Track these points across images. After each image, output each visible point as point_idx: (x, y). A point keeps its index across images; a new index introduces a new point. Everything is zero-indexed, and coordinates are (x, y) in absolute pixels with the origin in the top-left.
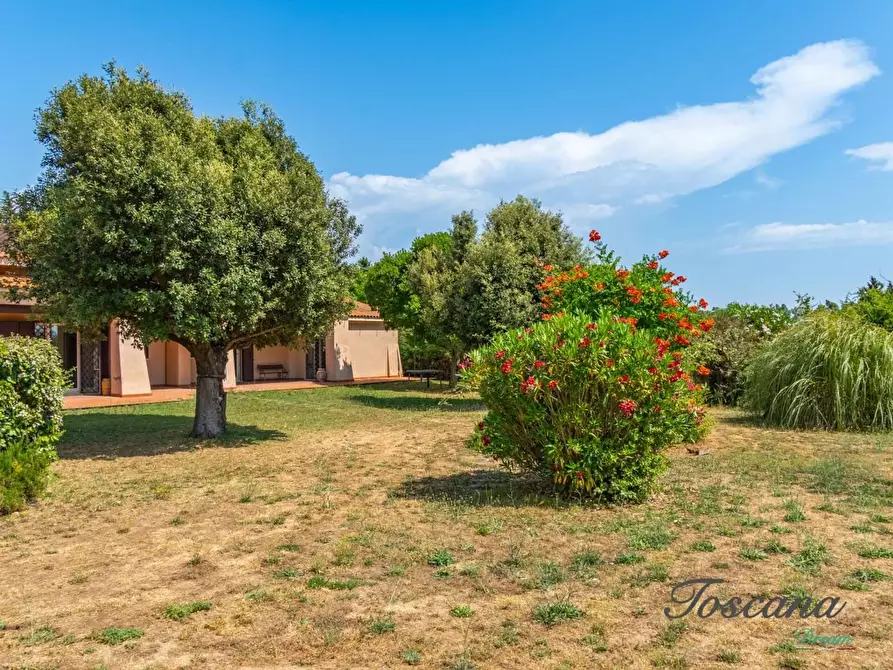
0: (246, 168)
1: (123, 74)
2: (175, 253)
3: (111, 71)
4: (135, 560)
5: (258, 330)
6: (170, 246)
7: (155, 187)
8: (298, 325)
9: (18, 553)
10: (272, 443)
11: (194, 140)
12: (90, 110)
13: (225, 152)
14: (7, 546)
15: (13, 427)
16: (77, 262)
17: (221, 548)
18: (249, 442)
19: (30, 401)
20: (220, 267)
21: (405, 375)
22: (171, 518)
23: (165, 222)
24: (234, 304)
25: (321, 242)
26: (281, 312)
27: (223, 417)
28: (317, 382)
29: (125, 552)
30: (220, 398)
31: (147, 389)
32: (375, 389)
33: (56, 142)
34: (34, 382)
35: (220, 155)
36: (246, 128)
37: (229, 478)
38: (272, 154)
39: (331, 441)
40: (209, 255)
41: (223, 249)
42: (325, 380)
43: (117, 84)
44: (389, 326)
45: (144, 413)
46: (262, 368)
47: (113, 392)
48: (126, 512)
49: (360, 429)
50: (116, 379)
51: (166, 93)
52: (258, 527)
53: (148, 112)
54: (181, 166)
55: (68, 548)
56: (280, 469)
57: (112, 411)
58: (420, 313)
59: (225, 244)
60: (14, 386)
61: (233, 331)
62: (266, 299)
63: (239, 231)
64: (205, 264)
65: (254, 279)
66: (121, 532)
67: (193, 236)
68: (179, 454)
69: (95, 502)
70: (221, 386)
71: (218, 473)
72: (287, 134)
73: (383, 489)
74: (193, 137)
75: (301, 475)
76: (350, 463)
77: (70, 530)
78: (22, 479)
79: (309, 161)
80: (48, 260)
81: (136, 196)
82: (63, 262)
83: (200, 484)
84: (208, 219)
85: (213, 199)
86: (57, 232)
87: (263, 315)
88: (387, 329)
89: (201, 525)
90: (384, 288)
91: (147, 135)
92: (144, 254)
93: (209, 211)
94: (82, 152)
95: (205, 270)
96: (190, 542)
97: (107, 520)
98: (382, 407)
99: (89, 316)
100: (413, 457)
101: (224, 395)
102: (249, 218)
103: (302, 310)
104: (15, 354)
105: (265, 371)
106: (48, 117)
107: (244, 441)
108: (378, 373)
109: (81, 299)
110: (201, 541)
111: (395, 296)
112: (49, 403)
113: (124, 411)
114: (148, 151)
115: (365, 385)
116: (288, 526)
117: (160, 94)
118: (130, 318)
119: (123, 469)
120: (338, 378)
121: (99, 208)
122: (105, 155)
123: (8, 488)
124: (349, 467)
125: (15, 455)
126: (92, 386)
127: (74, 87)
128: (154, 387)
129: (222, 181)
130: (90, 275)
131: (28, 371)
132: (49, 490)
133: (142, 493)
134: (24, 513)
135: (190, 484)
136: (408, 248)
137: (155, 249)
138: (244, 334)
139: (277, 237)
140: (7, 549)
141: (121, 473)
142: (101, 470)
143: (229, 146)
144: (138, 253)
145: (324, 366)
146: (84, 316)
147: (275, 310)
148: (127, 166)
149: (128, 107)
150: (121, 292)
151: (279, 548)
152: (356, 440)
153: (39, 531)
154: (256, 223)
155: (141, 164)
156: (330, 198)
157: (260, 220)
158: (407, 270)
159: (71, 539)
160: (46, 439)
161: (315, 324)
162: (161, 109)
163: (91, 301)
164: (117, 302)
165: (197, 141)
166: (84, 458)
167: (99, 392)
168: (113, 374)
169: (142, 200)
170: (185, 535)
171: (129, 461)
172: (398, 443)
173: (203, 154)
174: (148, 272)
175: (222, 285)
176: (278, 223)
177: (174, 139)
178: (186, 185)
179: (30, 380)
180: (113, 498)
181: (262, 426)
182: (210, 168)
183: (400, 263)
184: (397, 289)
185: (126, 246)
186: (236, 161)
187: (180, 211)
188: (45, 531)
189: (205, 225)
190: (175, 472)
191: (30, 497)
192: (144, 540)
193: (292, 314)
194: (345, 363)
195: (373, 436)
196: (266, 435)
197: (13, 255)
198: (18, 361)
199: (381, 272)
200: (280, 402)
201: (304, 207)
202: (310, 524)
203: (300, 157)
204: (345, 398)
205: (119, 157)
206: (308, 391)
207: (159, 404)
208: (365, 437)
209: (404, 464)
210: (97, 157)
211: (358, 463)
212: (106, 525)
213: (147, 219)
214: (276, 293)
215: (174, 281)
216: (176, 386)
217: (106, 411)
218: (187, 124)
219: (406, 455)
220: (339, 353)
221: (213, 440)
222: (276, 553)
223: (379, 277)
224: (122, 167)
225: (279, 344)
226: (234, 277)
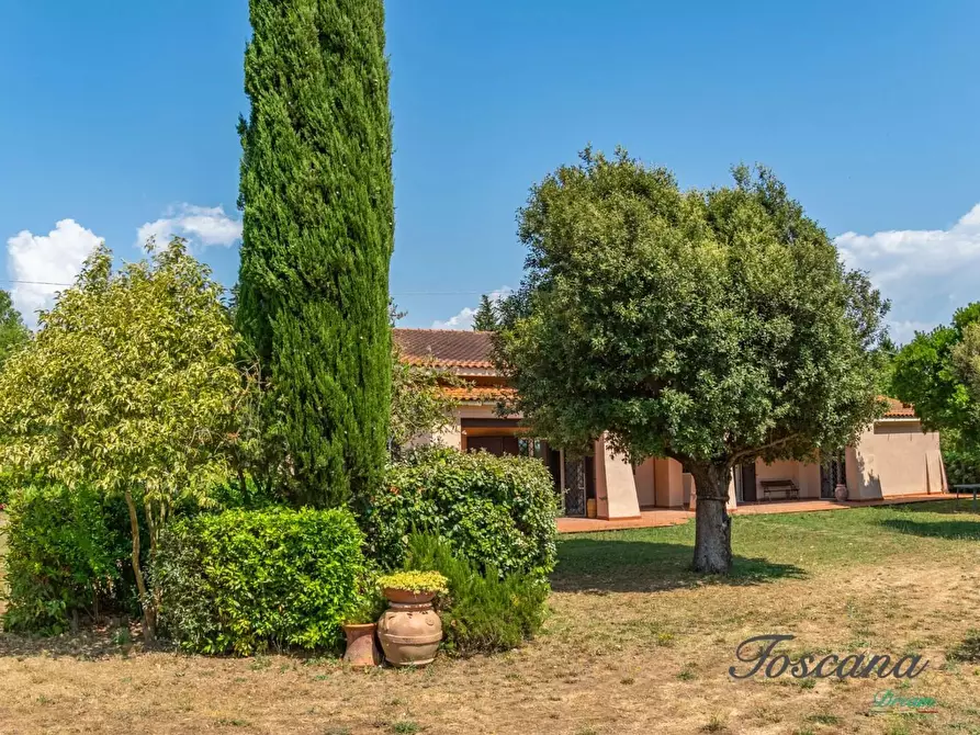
0: (743, 245)
1: (601, 159)
2: (669, 355)
3: (587, 158)
4: (644, 717)
5: (767, 442)
6: (663, 346)
7: (643, 279)
8: (816, 433)
9: (522, 696)
10: (788, 581)
11: (681, 219)
12: (570, 203)
13: (716, 229)
14: (510, 686)
15: (510, 557)
16: (564, 370)
17: (741, 713)
18: (759, 580)
19: (525, 528)
20: (720, 368)
21: (952, 490)
22: (679, 670)
23: (656, 319)
24: (738, 412)
25: (840, 327)
26: (795, 417)
27: (728, 548)
28: (835, 501)
29: (631, 707)
30: (724, 525)
31: (636, 511)
32: (913, 510)
33: (538, 241)
34: (529, 507)
35: (711, 233)
36: (739, 199)
37: (741, 626)
38: (771, 225)
39: (863, 581)
40: (706, 353)
41: (722, 348)
42: (846, 500)
43: (595, 170)
44: (928, 427)
45: (634, 540)
46: (766, 484)
47: (599, 515)
48: (627, 658)
49: (899, 565)
50: (602, 499)
51: (648, 171)
52: (783, 689)
53: (630, 196)
54: (669, 251)
55: (572, 696)
56: (802, 616)
57: (600, 537)
58: (969, 408)
59: (724, 339)
60: (509, 510)
61: (737, 444)
62: (776, 403)
63: (740, 322)
64: (703, 364)
65: (760, 379)
66: (625, 682)
67: (688, 333)
68: (679, 592)
69: (594, 646)
70: (724, 510)
71: (727, 617)
72: (789, 198)
73: (937, 648)
74: (681, 216)
75: (828, 625)
76: (890, 611)
77: (571, 674)
78: (520, 614)
79: (818, 226)
80: (535, 370)
81: (624, 292)
82: (550, 371)
83: (708, 630)
84: (704, 310)
85: (708, 286)
86: (542, 339)
87: (772, 423)
88: (925, 431)
89: (714, 681)
90: (920, 377)
91: (630, 221)
92: (635, 358)
93: (704, 301)
94: (566, 250)
95: (702, 373)
96: (703, 701)
97: (609, 667)
98: (925, 535)
99: (578, 431)
100: (974, 604)
101: (728, 521)
102: (750, 306)
103: (821, 416)
104: (510, 476)
105: (770, 489)
106: (529, 216)
107: (754, 579)
108: (915, 489)
109: (569, 413)
110: (716, 702)
111: (933, 386)
112: (544, 531)
113: (614, 537)
114: (632, 240)
115: (899, 505)
116: (820, 690)
117: (642, 174)
118: (620, 432)
119: (619, 607)
120: (863, 497)
121: (585, 309)
122: (588, 249)
123: (507, 622)
124: (890, 616)
125: (513, 587)
126: (577, 507)
127: (553, 180)
128: (643, 508)
129: (716, 263)
130: (579, 384)
131: (523, 495)
132: (545, 626)
133: (642, 637)
134: (523, 651)
135: (696, 630)
136: (948, 324)
137: (647, 351)
138: (749, 447)
139: (782, 327)
140: (512, 690)
141: (618, 612)
142: (595, 607)
143: (720, 221)
144: (627, 356)
145: (844, 481)
146: (574, 432)
147: (787, 416)
148: (612, 259)
149: (608, 193)
150: (611, 402)
151: (813, 719)
152: (896, 580)
153: (538, 674)
154: (760, 311)
155: (628, 255)
156: (847, 270)
157: (764, 306)
158: (949, 352)
159: (574, 686)
160: (540, 570)
161: (837, 432)
162: (642, 190)
163: (580, 414)
164: (607, 413)
165: (685, 221)
166: (576, 592)
167: (584, 514)
168: (599, 495)
169: (631, 296)
170: (698, 692)
171: (625, 597)
172: (951, 585)
173: (692, 234)
174: (639, 376)
175: (723, 389)
176: (785, 308)
177: (659, 222)
178: (676, 273)
179: (525, 504)
180: (611, 641)
181: (773, 559)
182: (701, 250)
183: (938, 343)
184: (936, 378)
185: (615, 349)
186: (731, 238)
187: (672, 304)
188: (547, 673)
189: (701, 318)
190: (676, 614)
191: (527, 633)
192: (650, 695)
193: (808, 421)
194: (871, 477)
195: (916, 575)
196: (779, 571)
197: (499, 366)
198: (513, 484)
199: (915, 357)
200: (792, 529)
201: (817, 285)
202: (848, 690)
203: (807, 223)
204: (875, 523)
205: (603, 250)
206: (823, 514)
207: (650, 529)
208: (906, 576)
209: (963, 614)
210: (582, 252)
211: (901, 611)
212: (609, 673)
213: (634, 316)
214: (789, 396)
215: (666, 389)
216: (667, 508)
217: (594, 536)
218: (672, 203)
219: (965, 602)
220: (862, 464)
221: (716, 576)
222: (808, 725)
223: (911, 364)
224: (607, 261)
225: (791, 458)
226: (736, 379)
